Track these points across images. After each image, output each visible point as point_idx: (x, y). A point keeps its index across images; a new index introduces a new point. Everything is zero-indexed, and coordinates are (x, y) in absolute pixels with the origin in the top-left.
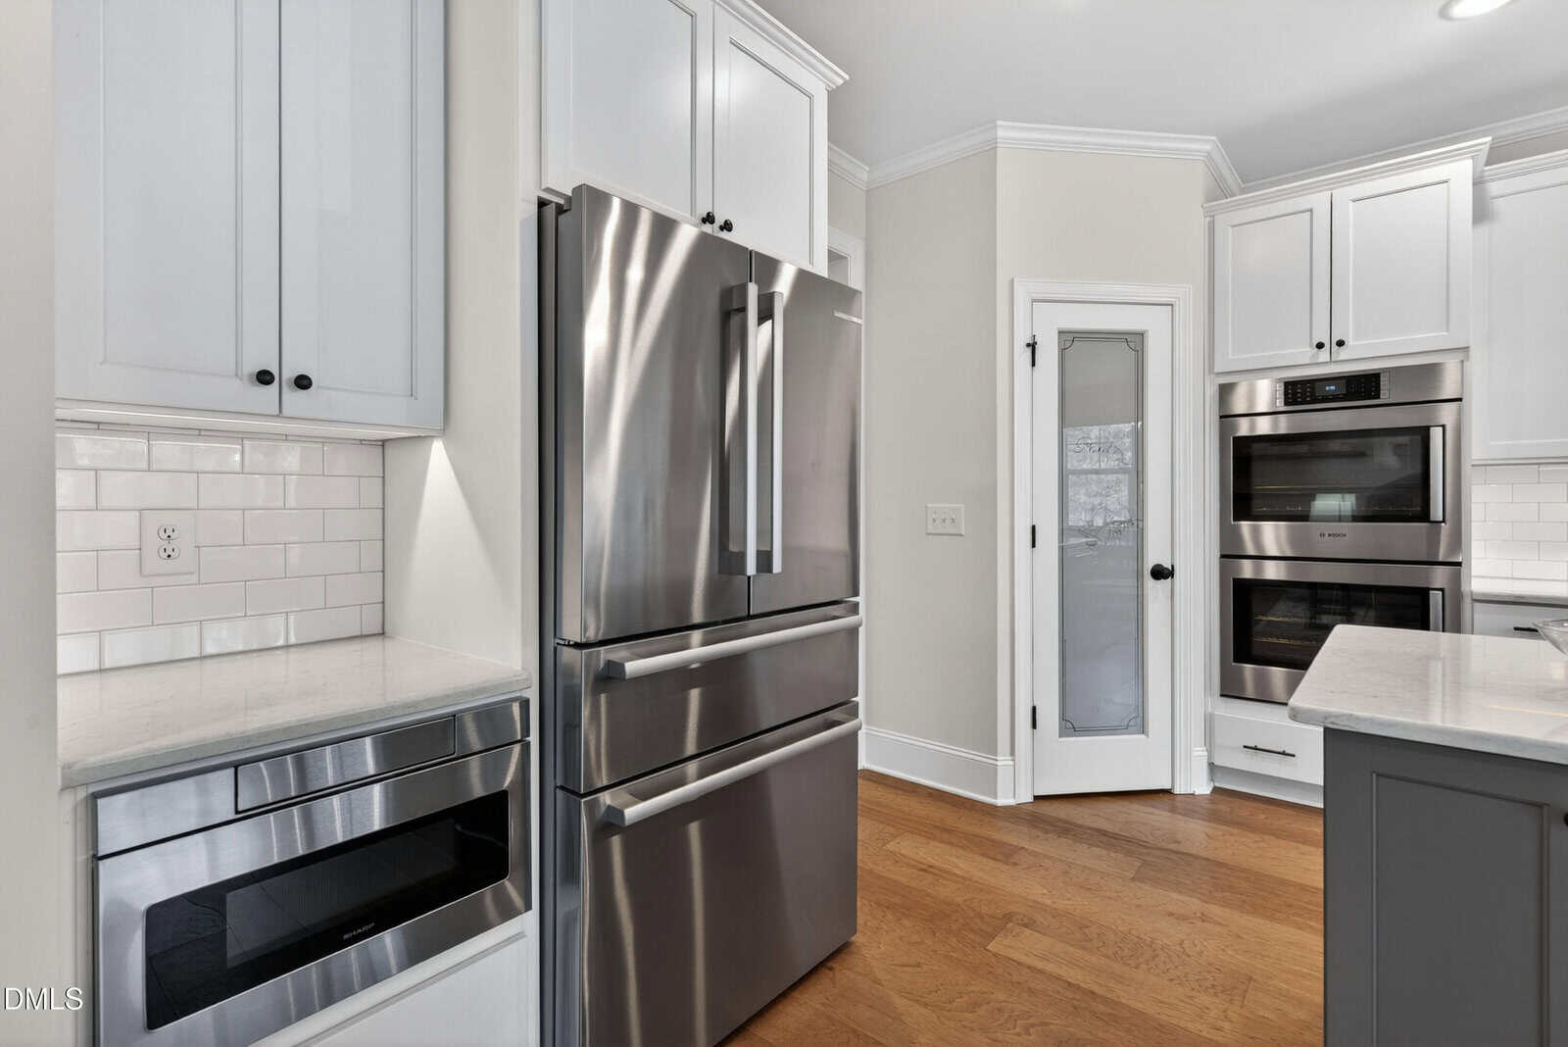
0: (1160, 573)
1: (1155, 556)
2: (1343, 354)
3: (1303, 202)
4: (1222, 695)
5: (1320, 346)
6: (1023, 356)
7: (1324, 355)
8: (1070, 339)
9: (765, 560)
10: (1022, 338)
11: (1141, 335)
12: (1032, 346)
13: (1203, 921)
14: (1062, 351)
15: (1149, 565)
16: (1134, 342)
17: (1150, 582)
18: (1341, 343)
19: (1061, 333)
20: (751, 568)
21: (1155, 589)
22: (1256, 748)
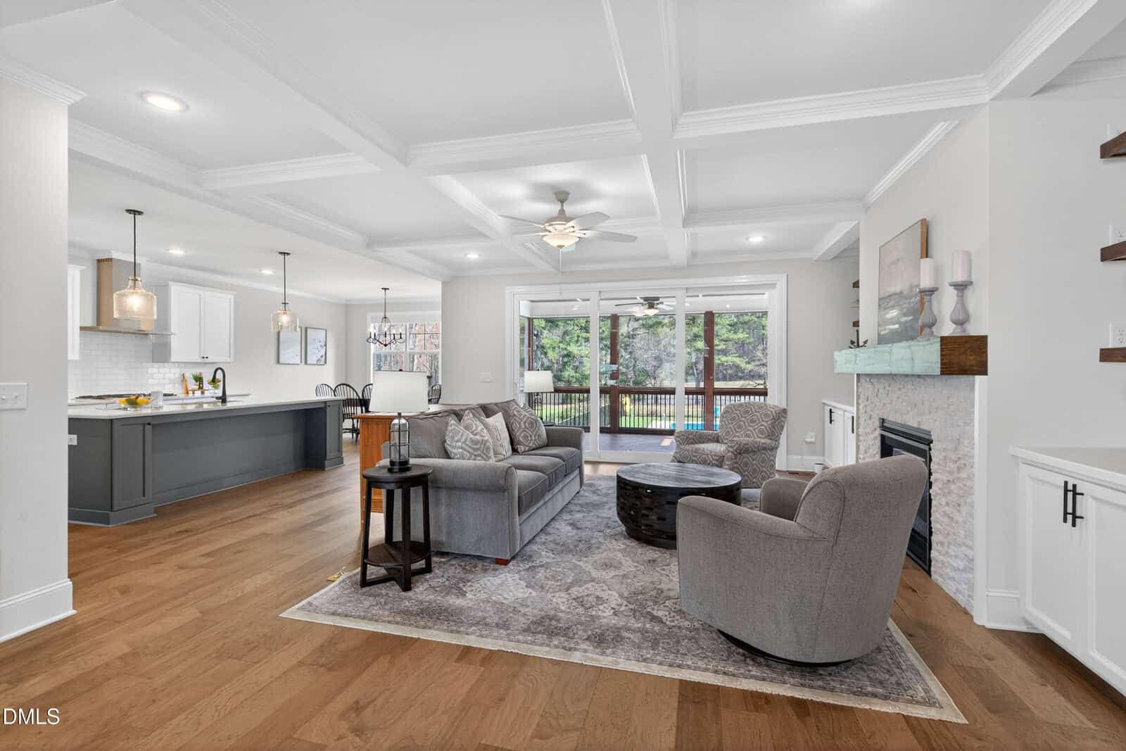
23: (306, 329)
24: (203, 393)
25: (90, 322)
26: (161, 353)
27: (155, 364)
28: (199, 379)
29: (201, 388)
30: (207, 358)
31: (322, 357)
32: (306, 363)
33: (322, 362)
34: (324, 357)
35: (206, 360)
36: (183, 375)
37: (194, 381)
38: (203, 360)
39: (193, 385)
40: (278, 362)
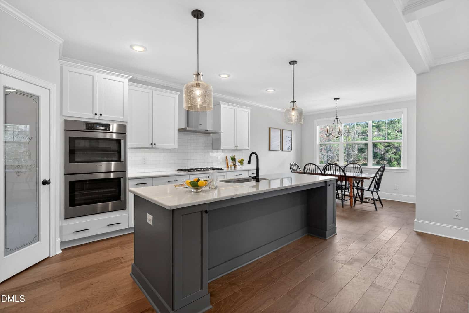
0: (45, 183)
1: (44, 177)
2: (101, 118)
3: (92, 73)
4: (65, 219)
5: (96, 114)
7: (96, 117)
11: (38, 97)
13: (92, 284)
14: (5, 95)
15: (41, 180)
16: (36, 99)
17: (41, 187)
18: (101, 115)
21: (44, 189)
22: (77, 231)
23: (283, 130)
24: (235, 167)
25: (183, 126)
26: (216, 145)
27: (213, 151)
28: (233, 159)
29: (234, 165)
30: (238, 147)
31: (290, 146)
32: (282, 150)
33: (290, 150)
34: (291, 147)
35: (238, 149)
36: (226, 157)
37: (231, 161)
38: (235, 148)
39: (231, 163)
40: (269, 150)
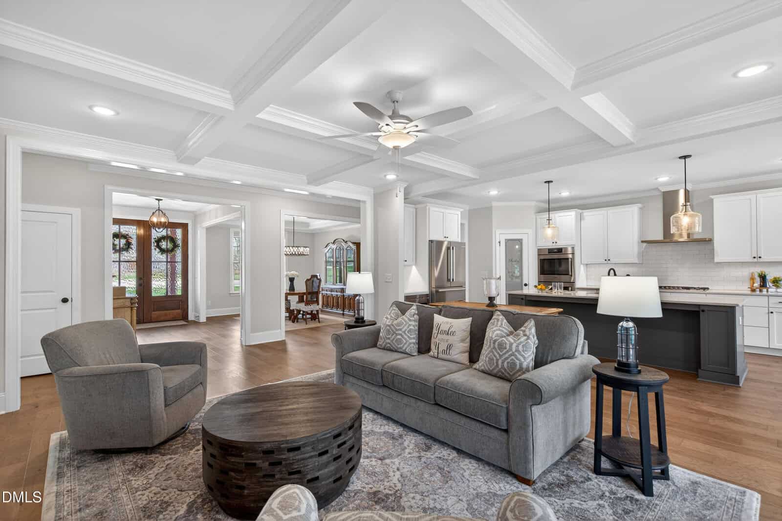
0: (526, 285)
1: (525, 281)
2: (557, 244)
6: (498, 244)
7: (554, 244)
8: (507, 241)
9: (453, 280)
10: (498, 241)
11: (522, 239)
12: (500, 242)
14: (506, 243)
15: (524, 283)
16: (520, 241)
17: (524, 286)
18: (556, 242)
19: (506, 239)
20: (451, 281)
21: (525, 288)
30: (760, 257)
35: (761, 260)
38: (754, 260)
